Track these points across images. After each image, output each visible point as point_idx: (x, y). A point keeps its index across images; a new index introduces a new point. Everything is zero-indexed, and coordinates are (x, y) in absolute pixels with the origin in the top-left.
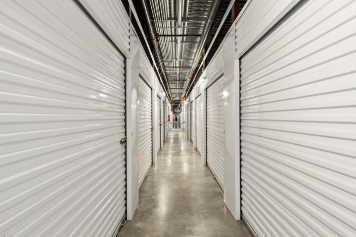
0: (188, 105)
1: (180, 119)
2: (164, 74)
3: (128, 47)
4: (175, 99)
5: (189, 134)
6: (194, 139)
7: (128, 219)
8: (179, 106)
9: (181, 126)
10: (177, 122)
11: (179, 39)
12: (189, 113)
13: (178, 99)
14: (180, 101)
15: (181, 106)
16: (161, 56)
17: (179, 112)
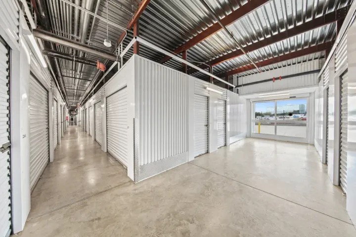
0: (83, 110)
1: (76, 119)
2: (64, 91)
3: (50, 87)
4: (72, 105)
5: (85, 127)
6: (88, 130)
7: (51, 161)
8: (75, 110)
9: (77, 124)
10: (73, 121)
11: (77, 80)
12: (84, 115)
13: (74, 105)
14: (76, 107)
15: (77, 110)
16: (64, 83)
17: (76, 115)
